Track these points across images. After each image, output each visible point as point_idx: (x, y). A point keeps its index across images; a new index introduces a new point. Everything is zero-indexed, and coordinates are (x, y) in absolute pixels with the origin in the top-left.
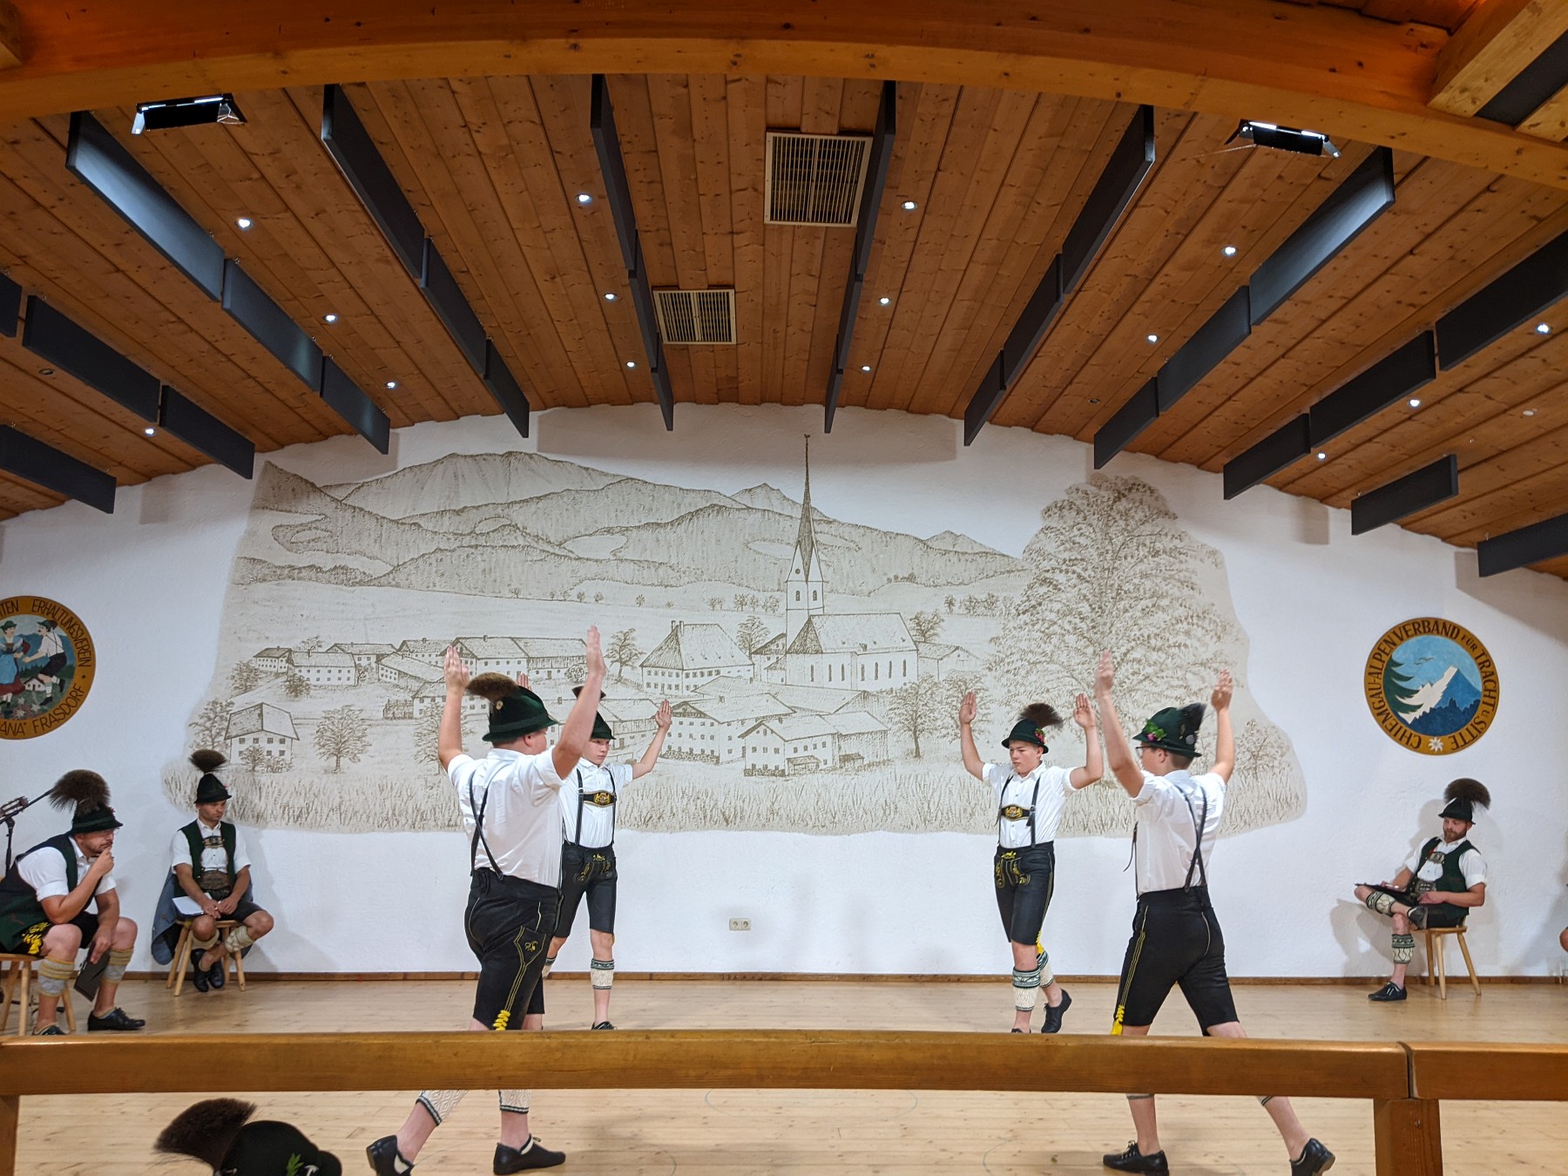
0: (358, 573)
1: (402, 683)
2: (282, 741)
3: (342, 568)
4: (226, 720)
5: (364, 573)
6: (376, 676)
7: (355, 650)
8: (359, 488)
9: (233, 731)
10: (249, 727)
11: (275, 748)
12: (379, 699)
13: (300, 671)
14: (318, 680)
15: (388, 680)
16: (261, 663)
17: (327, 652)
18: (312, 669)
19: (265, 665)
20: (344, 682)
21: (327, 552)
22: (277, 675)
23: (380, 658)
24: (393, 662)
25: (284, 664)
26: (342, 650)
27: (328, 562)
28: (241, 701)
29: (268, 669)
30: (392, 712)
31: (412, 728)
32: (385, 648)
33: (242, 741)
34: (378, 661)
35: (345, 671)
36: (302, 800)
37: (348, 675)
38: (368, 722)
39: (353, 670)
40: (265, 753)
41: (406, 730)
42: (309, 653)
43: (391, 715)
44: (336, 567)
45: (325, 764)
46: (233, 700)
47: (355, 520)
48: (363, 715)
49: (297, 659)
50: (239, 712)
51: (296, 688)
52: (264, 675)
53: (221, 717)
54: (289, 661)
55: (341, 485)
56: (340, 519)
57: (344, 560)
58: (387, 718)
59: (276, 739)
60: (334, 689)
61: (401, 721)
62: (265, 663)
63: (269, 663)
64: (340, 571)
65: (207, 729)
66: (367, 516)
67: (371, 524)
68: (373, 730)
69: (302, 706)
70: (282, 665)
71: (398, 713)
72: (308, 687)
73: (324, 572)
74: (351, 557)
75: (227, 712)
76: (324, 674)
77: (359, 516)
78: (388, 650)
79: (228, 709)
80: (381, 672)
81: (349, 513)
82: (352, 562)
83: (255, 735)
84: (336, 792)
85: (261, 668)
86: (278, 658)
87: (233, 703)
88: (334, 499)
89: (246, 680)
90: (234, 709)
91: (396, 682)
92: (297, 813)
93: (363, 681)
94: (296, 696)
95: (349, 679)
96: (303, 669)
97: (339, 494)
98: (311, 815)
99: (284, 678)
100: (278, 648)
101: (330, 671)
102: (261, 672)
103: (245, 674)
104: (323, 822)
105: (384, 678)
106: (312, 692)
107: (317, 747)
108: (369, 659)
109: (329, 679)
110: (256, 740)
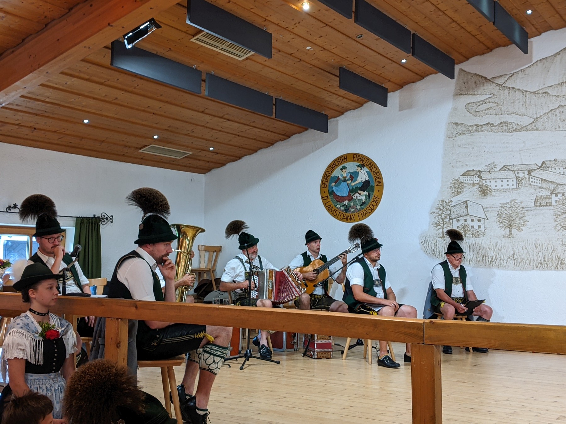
0: (514, 124)
1: (544, 185)
2: (479, 221)
3: (505, 123)
4: (449, 210)
5: (518, 124)
6: (528, 182)
7: (515, 168)
8: (511, 76)
9: (453, 216)
10: (461, 213)
11: (476, 224)
12: (531, 195)
13: (486, 182)
14: (496, 186)
15: (536, 184)
16: (465, 179)
17: (499, 171)
18: (492, 181)
19: (467, 180)
20: (511, 187)
21: (496, 115)
22: (474, 185)
23: (530, 172)
24: (538, 174)
25: (477, 179)
26: (508, 169)
27: (496, 120)
28: (456, 200)
29: (469, 182)
30: (539, 203)
31: (551, 211)
32: (533, 166)
33: (458, 221)
34: (529, 173)
35: (510, 180)
36: (492, 252)
37: (513, 183)
38: (526, 209)
39: (515, 180)
40: (470, 227)
41: (548, 212)
42: (490, 172)
43: (538, 204)
44: (501, 123)
45: (503, 233)
46: (451, 199)
47: (510, 94)
48: (523, 205)
49: (484, 175)
50: (455, 206)
51: (484, 191)
52: (466, 185)
53: (446, 208)
54: (480, 177)
55: (501, 76)
56: (502, 95)
57: (505, 118)
58: (537, 206)
59: (476, 219)
60: (505, 191)
61: (545, 207)
62: (467, 179)
63: (469, 178)
64: (504, 125)
65: (440, 215)
66: (517, 92)
67: (519, 95)
68: (529, 213)
69: (488, 201)
70: (476, 179)
71: (543, 203)
72: (491, 191)
73: (496, 126)
74: (510, 116)
75: (449, 206)
76: (499, 183)
77: (512, 92)
78: (534, 167)
79: (449, 204)
80: (531, 180)
81: (506, 92)
82: (510, 119)
83: (465, 218)
84: (510, 247)
85: (465, 182)
86: (473, 175)
87: (452, 201)
88: (498, 85)
89: (458, 188)
90: (453, 204)
91: (540, 185)
92: (490, 259)
93: (521, 185)
94: (485, 196)
95: (513, 185)
96: (487, 181)
97: (500, 81)
98: (498, 260)
99: (478, 186)
100: (473, 170)
101: (502, 181)
102: (465, 183)
103: (457, 185)
104: (505, 264)
105: (533, 183)
106: (493, 193)
107: (498, 223)
108: (523, 173)
109: (502, 186)
110: (465, 220)
